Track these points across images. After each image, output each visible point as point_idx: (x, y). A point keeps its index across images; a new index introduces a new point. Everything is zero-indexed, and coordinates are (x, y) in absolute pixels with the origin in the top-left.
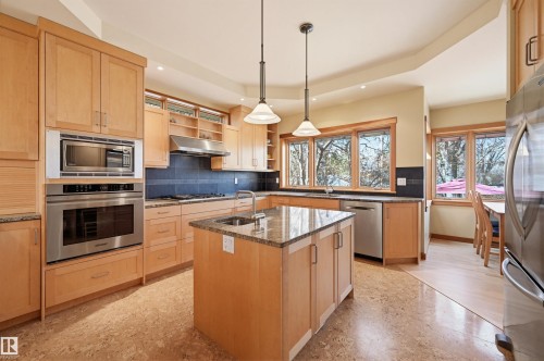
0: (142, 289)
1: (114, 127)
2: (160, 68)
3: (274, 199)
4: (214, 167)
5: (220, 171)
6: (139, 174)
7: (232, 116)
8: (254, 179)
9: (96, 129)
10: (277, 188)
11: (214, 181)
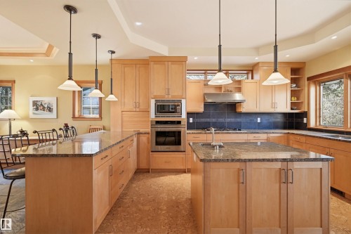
0: (185, 174)
1: (173, 94)
2: (196, 58)
3: (291, 137)
4: (239, 110)
5: (241, 113)
6: (184, 116)
7: (254, 72)
8: (280, 119)
9: (167, 96)
10: (304, 127)
11: (239, 120)
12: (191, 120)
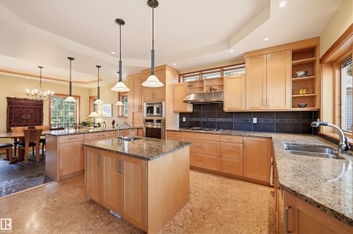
1: (157, 98)
12: (184, 119)
